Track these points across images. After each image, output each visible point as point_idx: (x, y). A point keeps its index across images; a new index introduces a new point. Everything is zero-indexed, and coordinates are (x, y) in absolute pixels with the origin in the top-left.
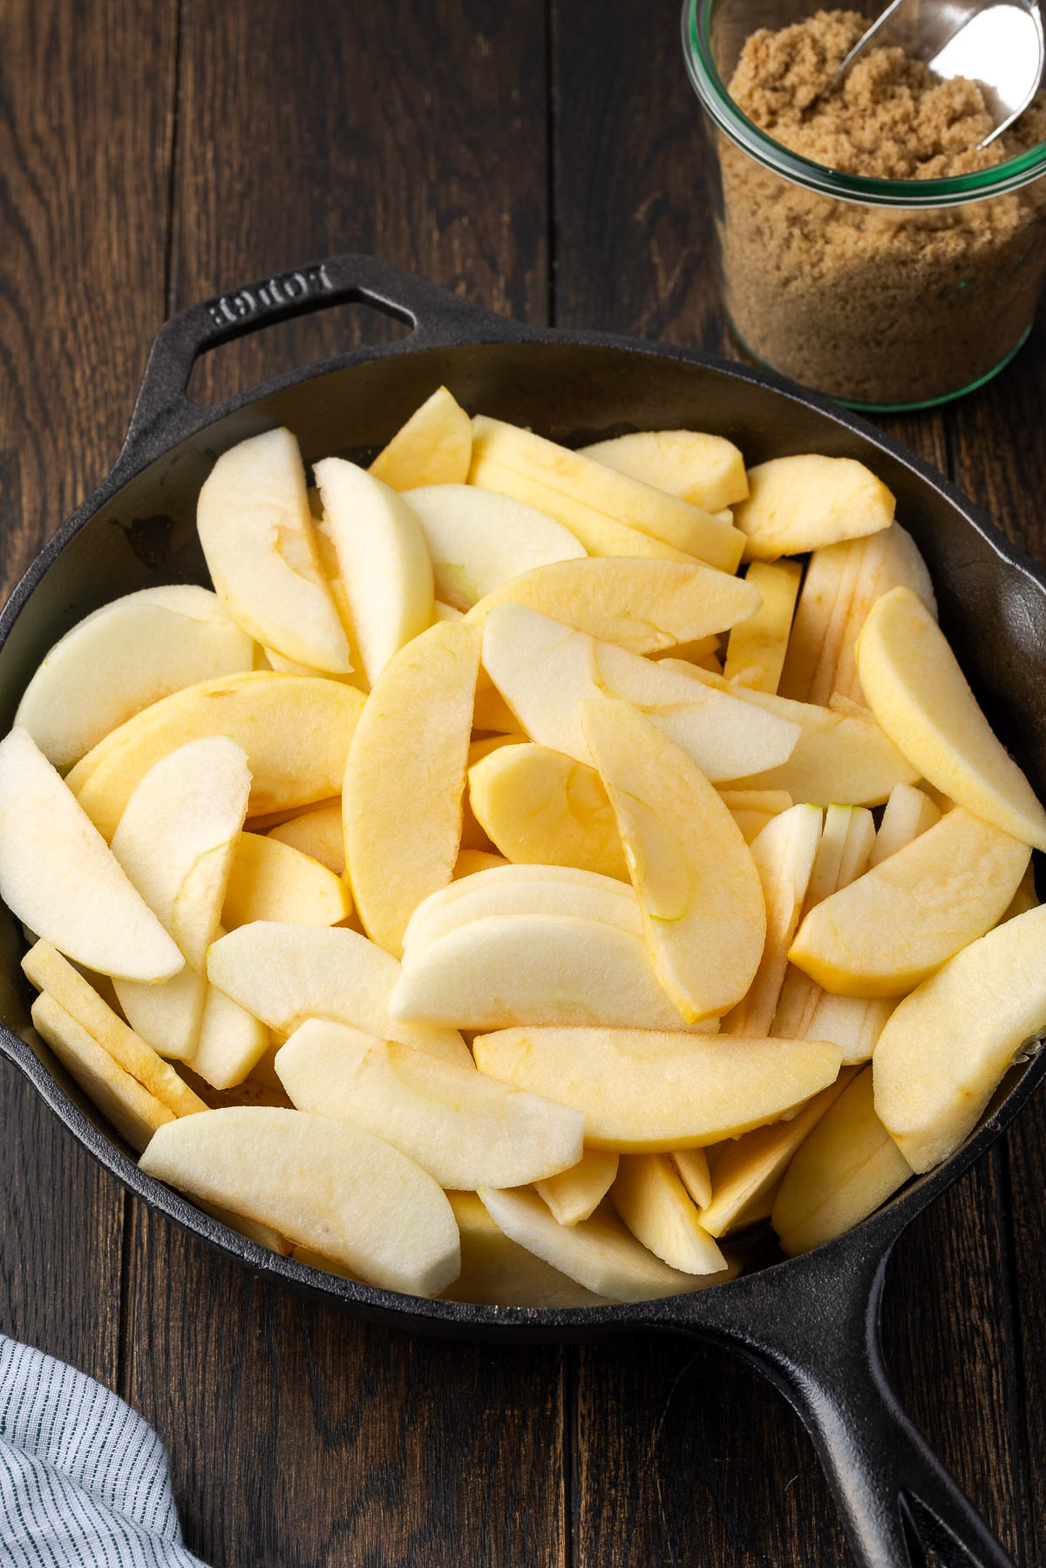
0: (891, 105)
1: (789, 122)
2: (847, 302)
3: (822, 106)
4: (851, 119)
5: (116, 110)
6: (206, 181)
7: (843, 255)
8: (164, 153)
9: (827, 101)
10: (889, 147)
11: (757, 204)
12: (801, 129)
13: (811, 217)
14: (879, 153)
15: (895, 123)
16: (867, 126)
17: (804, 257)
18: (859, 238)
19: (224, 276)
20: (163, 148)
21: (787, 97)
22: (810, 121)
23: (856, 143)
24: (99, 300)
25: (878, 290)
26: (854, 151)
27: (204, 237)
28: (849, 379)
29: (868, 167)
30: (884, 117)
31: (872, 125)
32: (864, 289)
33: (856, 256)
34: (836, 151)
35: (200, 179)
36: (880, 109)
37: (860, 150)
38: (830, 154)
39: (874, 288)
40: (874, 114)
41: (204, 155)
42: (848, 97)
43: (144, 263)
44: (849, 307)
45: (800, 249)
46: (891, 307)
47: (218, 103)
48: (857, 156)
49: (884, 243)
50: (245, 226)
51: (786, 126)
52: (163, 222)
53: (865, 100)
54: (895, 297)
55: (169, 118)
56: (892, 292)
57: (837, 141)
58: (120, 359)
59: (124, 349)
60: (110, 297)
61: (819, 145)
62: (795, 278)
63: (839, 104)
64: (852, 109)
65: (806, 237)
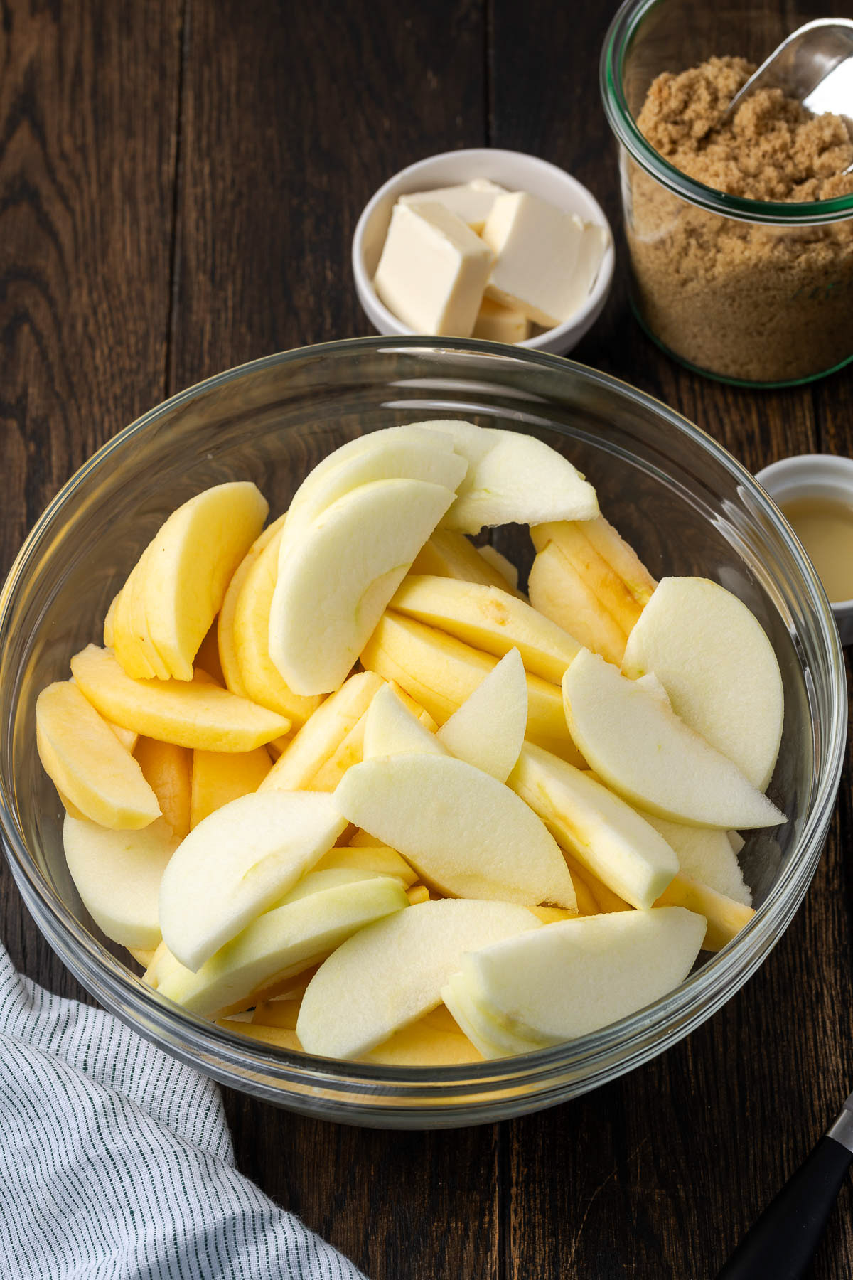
0: (772, 136)
1: (687, 150)
2: (734, 300)
3: (714, 136)
4: (739, 147)
5: (130, 133)
6: (204, 192)
7: (731, 263)
8: (169, 168)
9: (718, 132)
10: (770, 172)
11: (660, 218)
12: (698, 156)
13: (705, 230)
14: (762, 177)
15: (775, 151)
16: (752, 154)
17: (699, 263)
18: (745, 248)
19: (218, 271)
20: (168, 163)
21: (686, 130)
22: (705, 149)
23: (743, 168)
24: (115, 291)
25: (761, 291)
26: (741, 175)
27: (201, 239)
28: (734, 361)
29: (754, 190)
30: (766, 146)
31: (756, 153)
32: (748, 290)
33: (743, 263)
34: (726, 175)
35: (199, 190)
36: (762, 139)
37: (746, 174)
38: (722, 178)
39: (757, 290)
40: (757, 144)
41: (201, 171)
42: (736, 130)
43: (153, 261)
44: (736, 304)
45: (696, 256)
46: (771, 304)
47: (213, 127)
48: (744, 179)
49: (766, 252)
50: (236, 230)
51: (685, 153)
52: (168, 226)
53: (750, 132)
54: (774, 297)
55: (173, 139)
56: (772, 293)
57: (727, 166)
58: (132, 340)
59: (136, 333)
60: (124, 288)
61: (712, 169)
62: (692, 280)
63: (728, 135)
64: (739, 139)
65: (701, 246)
